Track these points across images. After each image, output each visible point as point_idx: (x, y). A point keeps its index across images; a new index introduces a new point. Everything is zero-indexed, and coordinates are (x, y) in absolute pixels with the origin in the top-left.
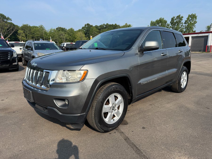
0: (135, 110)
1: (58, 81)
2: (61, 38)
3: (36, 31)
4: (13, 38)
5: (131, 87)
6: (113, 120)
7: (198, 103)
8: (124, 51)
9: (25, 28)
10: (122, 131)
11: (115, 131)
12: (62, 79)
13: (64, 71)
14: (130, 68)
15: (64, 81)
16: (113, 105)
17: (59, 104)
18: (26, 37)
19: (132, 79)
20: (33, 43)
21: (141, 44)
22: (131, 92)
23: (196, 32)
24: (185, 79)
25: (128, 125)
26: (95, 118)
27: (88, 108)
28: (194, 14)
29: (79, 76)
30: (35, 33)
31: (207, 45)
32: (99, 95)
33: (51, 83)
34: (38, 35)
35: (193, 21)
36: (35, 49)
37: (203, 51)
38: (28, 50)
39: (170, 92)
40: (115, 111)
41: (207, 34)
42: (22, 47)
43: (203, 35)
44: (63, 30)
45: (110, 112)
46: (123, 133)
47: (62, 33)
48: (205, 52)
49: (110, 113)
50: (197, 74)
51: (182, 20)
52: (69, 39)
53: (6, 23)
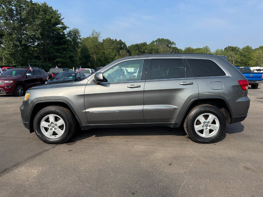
6: (55, 136)
16: (52, 123)
40: (55, 129)
44: (234, 49)
52: (239, 61)
53: (170, 47)
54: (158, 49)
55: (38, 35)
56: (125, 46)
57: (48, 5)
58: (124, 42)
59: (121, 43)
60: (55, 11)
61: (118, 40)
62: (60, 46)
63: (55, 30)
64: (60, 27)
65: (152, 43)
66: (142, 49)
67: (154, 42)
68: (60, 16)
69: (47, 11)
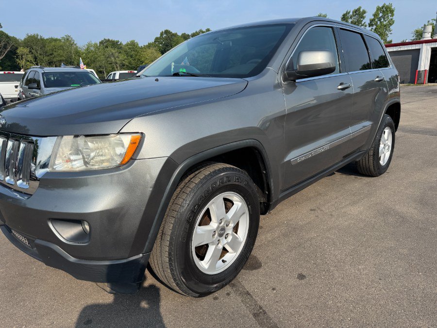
0: (277, 226)
1: (60, 166)
2: (111, 64)
3: (55, 48)
4: (9, 66)
5: (266, 172)
6: (223, 261)
7: (423, 202)
8: (247, 79)
9: (33, 42)
10: (248, 287)
11: (228, 288)
12: (69, 160)
13: (76, 136)
14: (263, 124)
15: (78, 165)
16: (220, 223)
17: (65, 233)
18: (35, 61)
19: (269, 153)
20: (41, 71)
21: (288, 61)
22: (265, 185)
23: (393, 43)
24: (388, 145)
25: (261, 270)
26: (171, 265)
27: (148, 241)
28: (387, 4)
29: (120, 151)
30: (55, 54)
31: (418, 70)
32: (181, 200)
33: (40, 173)
34: (61, 56)
35: (386, 21)
36: (46, 86)
37: (409, 83)
38: (29, 88)
39: (353, 177)
40: (226, 238)
41: (418, 45)
42: (18, 83)
43: (409, 49)
44: (114, 44)
45: (213, 243)
46: (249, 294)
47: (113, 51)
48: (414, 83)
49: (215, 246)
50: (406, 132)
51: (363, 18)
52: (127, 64)
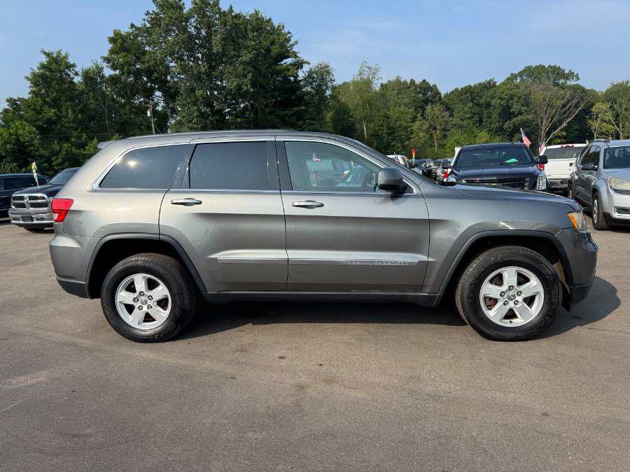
9: (618, 93)
18: (616, 120)
20: (604, 146)
36: (605, 167)
38: (583, 168)
53: (563, 88)
54: (530, 94)
55: (247, 86)
56: (438, 93)
57: (264, 16)
58: (435, 86)
59: (425, 87)
60: (278, 27)
61: (418, 81)
62: (290, 109)
63: (278, 73)
64: (290, 65)
65: (508, 79)
66: (481, 97)
67: (514, 76)
68: (290, 37)
69: (261, 29)
